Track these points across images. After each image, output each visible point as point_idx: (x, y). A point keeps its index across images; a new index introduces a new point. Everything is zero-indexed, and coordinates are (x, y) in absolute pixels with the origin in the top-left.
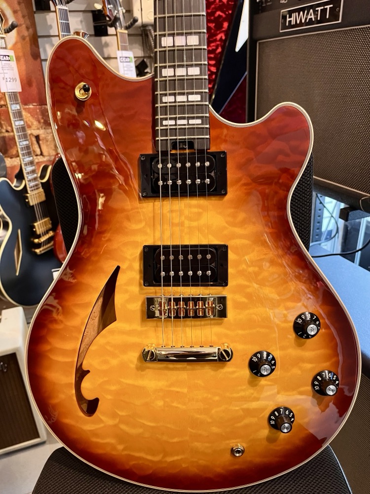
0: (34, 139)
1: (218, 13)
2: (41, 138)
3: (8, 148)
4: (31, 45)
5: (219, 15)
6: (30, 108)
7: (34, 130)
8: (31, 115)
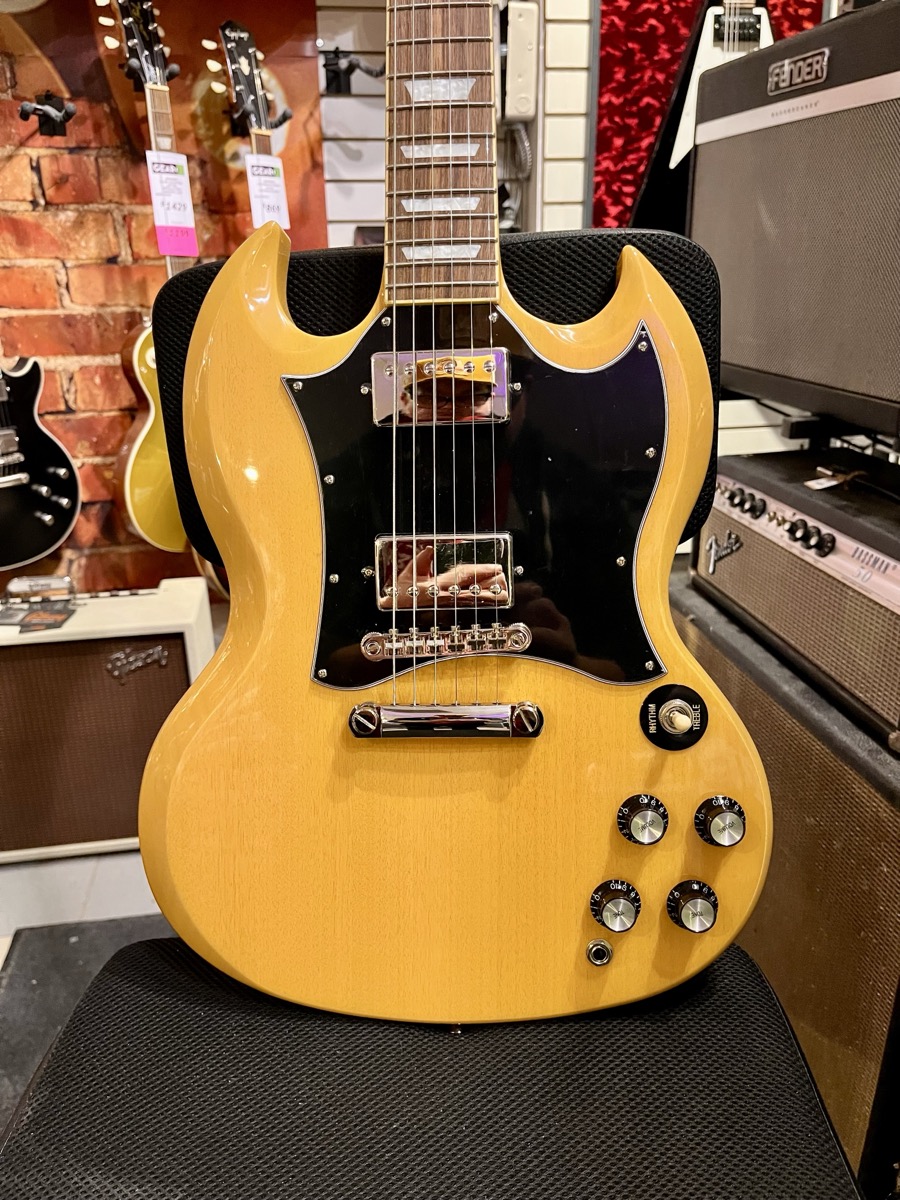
1: (646, 100)
5: (648, 104)
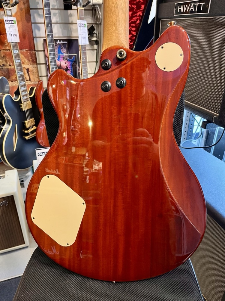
0: (26, 71)
2: (30, 70)
3: (10, 75)
4: (26, 14)
6: (24, 52)
7: (26, 65)
8: (24, 56)
